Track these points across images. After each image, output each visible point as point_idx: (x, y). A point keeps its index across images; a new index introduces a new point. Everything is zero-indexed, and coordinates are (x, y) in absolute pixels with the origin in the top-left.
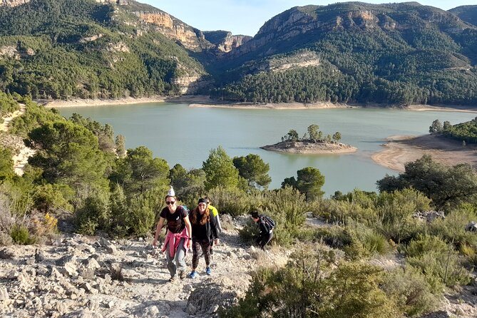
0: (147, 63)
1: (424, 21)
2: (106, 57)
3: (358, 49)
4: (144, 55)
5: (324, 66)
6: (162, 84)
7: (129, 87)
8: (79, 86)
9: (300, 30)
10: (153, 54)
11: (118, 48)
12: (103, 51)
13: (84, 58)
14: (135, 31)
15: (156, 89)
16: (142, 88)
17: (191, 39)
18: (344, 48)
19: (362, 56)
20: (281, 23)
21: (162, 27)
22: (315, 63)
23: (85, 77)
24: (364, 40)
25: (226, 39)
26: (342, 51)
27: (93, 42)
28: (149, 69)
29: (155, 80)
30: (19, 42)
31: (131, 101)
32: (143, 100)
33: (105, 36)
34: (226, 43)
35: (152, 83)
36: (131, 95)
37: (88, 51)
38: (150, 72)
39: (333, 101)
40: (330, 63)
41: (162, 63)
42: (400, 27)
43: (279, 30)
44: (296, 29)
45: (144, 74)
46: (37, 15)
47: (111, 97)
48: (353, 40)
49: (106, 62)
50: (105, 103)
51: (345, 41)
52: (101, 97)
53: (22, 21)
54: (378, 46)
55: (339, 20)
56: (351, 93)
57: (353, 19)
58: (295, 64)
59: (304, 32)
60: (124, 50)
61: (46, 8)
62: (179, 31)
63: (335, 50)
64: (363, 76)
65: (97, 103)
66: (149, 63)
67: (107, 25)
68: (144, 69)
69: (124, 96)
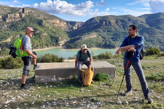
0: (51, 38)
1: (129, 22)
2: (41, 37)
3: (109, 31)
4: (51, 35)
5: (98, 37)
6: (55, 43)
7: (47, 45)
8: (35, 46)
9: (94, 25)
10: (53, 35)
11: (44, 34)
12: (40, 35)
13: (36, 37)
14: (48, 28)
15: (53, 45)
16: (50, 45)
17: (65, 25)
18: (105, 31)
19: (109, 33)
20: (90, 22)
21: (56, 24)
22: (95, 36)
23: (37, 43)
24: (111, 28)
25: (76, 24)
26: (104, 32)
27: (38, 33)
28: (52, 39)
29: (53, 42)
30: (20, 34)
31: (47, 48)
32: (50, 48)
33: (41, 31)
34: (76, 26)
35: (52, 43)
36: (47, 47)
37: (37, 35)
38: (52, 40)
39: (97, 47)
40: (99, 36)
41: (55, 38)
42: (122, 24)
43: (89, 24)
44: (93, 25)
45: (50, 41)
46: (23, 23)
47: (43, 48)
48: (107, 28)
49: (41, 39)
50: (41, 49)
51: (105, 29)
52: (40, 48)
53: (19, 26)
54: (114, 30)
55: (104, 23)
56: (102, 45)
57: (108, 22)
58: (89, 37)
59: (95, 25)
60: (45, 35)
61: (25, 21)
62: (61, 23)
63: (102, 31)
64: (107, 39)
65: (40, 49)
66: (52, 38)
67: (41, 26)
68: (50, 39)
69: (46, 48)
